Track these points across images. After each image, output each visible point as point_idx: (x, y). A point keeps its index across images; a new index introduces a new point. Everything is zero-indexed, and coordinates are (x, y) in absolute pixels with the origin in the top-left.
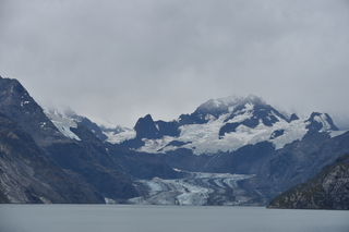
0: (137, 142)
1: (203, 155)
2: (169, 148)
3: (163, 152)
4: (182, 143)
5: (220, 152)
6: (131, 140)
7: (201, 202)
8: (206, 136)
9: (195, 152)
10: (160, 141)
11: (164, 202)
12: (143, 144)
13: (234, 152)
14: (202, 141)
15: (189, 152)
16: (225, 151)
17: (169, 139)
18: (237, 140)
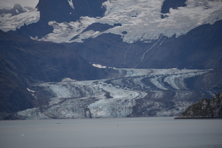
0: (42, 27)
1: (138, 43)
2: (88, 34)
3: (79, 40)
4: (107, 26)
5: (163, 37)
6: (33, 25)
7: (123, 113)
8: (142, 15)
9: (126, 39)
10: (75, 25)
11: (70, 114)
12: (51, 30)
13: (183, 37)
14: (135, 22)
15: (118, 38)
16: (169, 35)
17: (89, 21)
18: (187, 18)
